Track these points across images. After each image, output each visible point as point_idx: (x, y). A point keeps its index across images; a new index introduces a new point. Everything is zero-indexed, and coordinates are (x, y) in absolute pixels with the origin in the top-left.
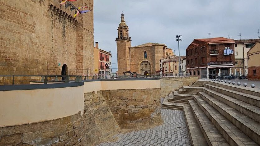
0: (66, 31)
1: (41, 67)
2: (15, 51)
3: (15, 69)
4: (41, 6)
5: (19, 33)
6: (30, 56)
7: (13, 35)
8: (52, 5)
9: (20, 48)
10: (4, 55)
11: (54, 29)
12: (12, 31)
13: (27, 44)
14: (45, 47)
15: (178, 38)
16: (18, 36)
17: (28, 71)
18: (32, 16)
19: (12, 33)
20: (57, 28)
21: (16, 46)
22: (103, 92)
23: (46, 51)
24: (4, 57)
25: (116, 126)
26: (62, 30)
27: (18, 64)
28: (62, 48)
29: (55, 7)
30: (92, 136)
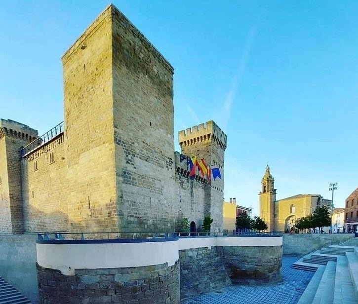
0: (194, 191)
1: (169, 225)
2: (145, 211)
3: (146, 227)
4: (168, 170)
5: (149, 197)
6: (159, 215)
7: (144, 198)
8: (179, 168)
9: (150, 209)
10: (137, 215)
11: (182, 190)
12: (143, 195)
13: (156, 205)
14: (173, 206)
15: (332, 187)
16: (148, 199)
17: (157, 228)
18: (160, 181)
19: (143, 197)
20: (185, 189)
21: (146, 208)
22: (217, 248)
23: (174, 210)
24: (137, 217)
25: (227, 281)
26: (190, 190)
27: (149, 222)
28: (189, 207)
29: (182, 170)
30: (200, 286)
